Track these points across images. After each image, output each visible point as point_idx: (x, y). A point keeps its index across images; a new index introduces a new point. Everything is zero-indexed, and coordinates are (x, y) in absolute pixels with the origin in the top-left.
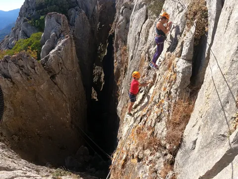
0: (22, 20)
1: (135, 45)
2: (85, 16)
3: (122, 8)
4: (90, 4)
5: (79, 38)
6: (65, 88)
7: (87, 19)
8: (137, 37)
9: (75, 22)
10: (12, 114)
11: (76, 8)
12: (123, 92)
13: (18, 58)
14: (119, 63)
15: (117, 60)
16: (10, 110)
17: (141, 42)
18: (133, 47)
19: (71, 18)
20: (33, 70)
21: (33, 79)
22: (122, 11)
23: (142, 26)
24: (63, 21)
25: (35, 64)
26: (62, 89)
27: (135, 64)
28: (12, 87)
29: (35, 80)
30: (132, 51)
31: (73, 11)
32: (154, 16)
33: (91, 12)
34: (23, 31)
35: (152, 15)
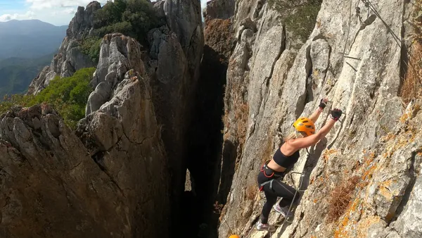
0: (71, 42)
1: (260, 103)
2: (176, 43)
3: (241, 28)
4: (188, 23)
5: (165, 82)
6: (122, 177)
7: (181, 49)
8: (264, 87)
9: (158, 52)
10: (18, 212)
11: (161, 28)
12: (232, 200)
13: (33, 114)
14: (233, 134)
15: (229, 128)
16: (17, 205)
17: (270, 99)
18: (256, 109)
19: (153, 46)
20: (55, 141)
21: (55, 157)
22: (240, 36)
23: (274, 64)
24: (132, 51)
25: (61, 130)
26: (115, 180)
27: (257, 145)
28: (20, 165)
29: (59, 159)
30: (253, 116)
31: (156, 33)
32: (299, 41)
33: (189, 37)
34: (69, 63)
35: (294, 38)
